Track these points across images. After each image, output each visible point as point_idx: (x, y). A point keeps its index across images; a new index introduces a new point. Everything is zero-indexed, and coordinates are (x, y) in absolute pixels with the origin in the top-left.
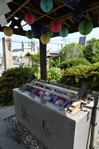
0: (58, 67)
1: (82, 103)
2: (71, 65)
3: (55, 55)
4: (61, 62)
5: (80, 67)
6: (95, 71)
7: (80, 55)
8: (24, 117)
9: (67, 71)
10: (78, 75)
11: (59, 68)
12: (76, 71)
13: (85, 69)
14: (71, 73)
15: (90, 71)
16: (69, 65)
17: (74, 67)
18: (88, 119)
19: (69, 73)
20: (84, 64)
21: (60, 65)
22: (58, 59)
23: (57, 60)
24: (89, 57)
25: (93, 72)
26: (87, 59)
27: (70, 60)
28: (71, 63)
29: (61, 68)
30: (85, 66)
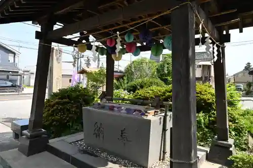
0: (124, 90)
1: (155, 112)
2: (142, 87)
3: (119, 74)
4: (127, 83)
5: (154, 88)
6: (170, 92)
7: (153, 74)
8: (97, 135)
9: (138, 93)
10: (152, 98)
11: (126, 91)
12: (149, 93)
13: (160, 92)
14: (143, 95)
15: (164, 93)
16: (139, 87)
17: (145, 89)
18: (160, 124)
19: (140, 95)
20: (158, 86)
21: (128, 86)
22: (124, 80)
23: (121, 80)
24: (164, 78)
25: (168, 94)
26: (162, 79)
27: (140, 80)
28: (142, 84)
29: (129, 91)
30: (159, 88)
